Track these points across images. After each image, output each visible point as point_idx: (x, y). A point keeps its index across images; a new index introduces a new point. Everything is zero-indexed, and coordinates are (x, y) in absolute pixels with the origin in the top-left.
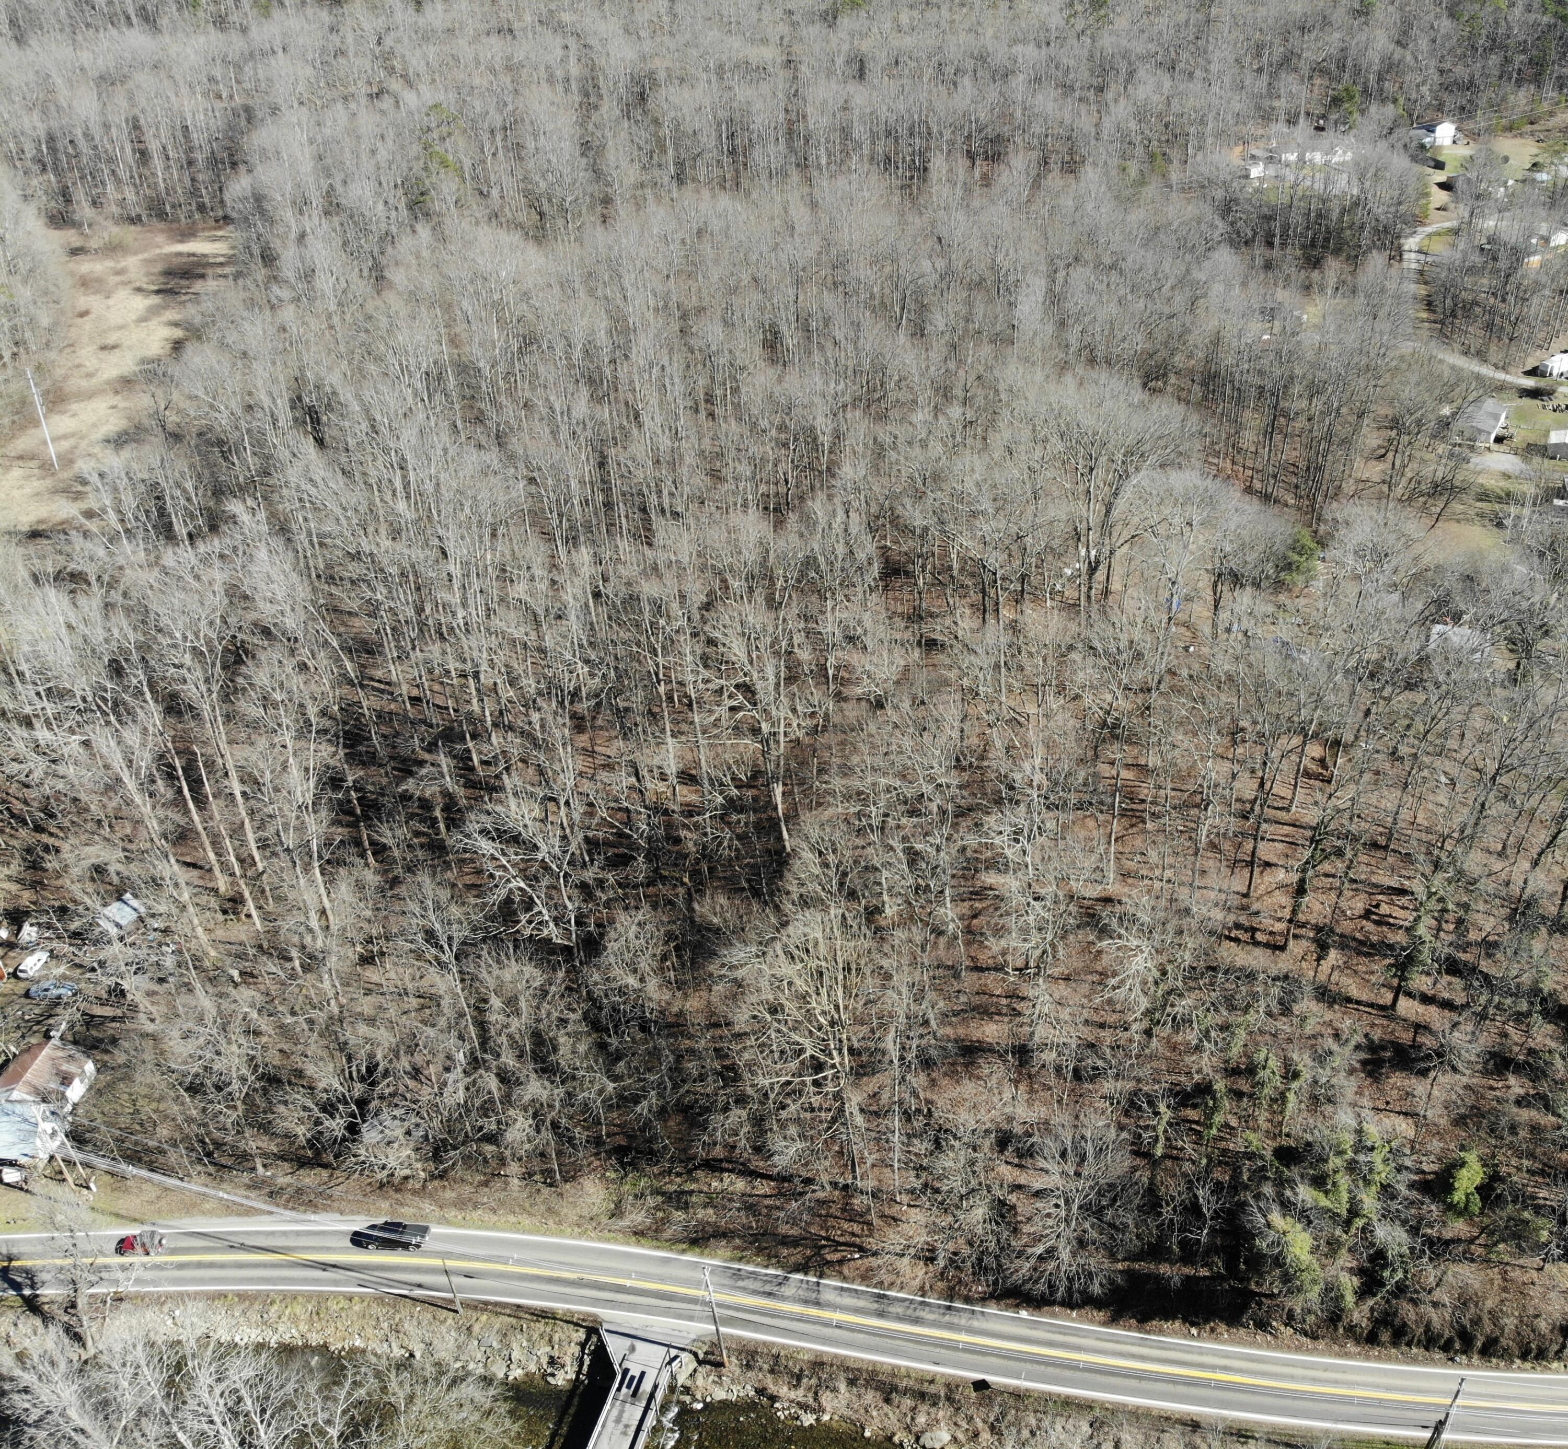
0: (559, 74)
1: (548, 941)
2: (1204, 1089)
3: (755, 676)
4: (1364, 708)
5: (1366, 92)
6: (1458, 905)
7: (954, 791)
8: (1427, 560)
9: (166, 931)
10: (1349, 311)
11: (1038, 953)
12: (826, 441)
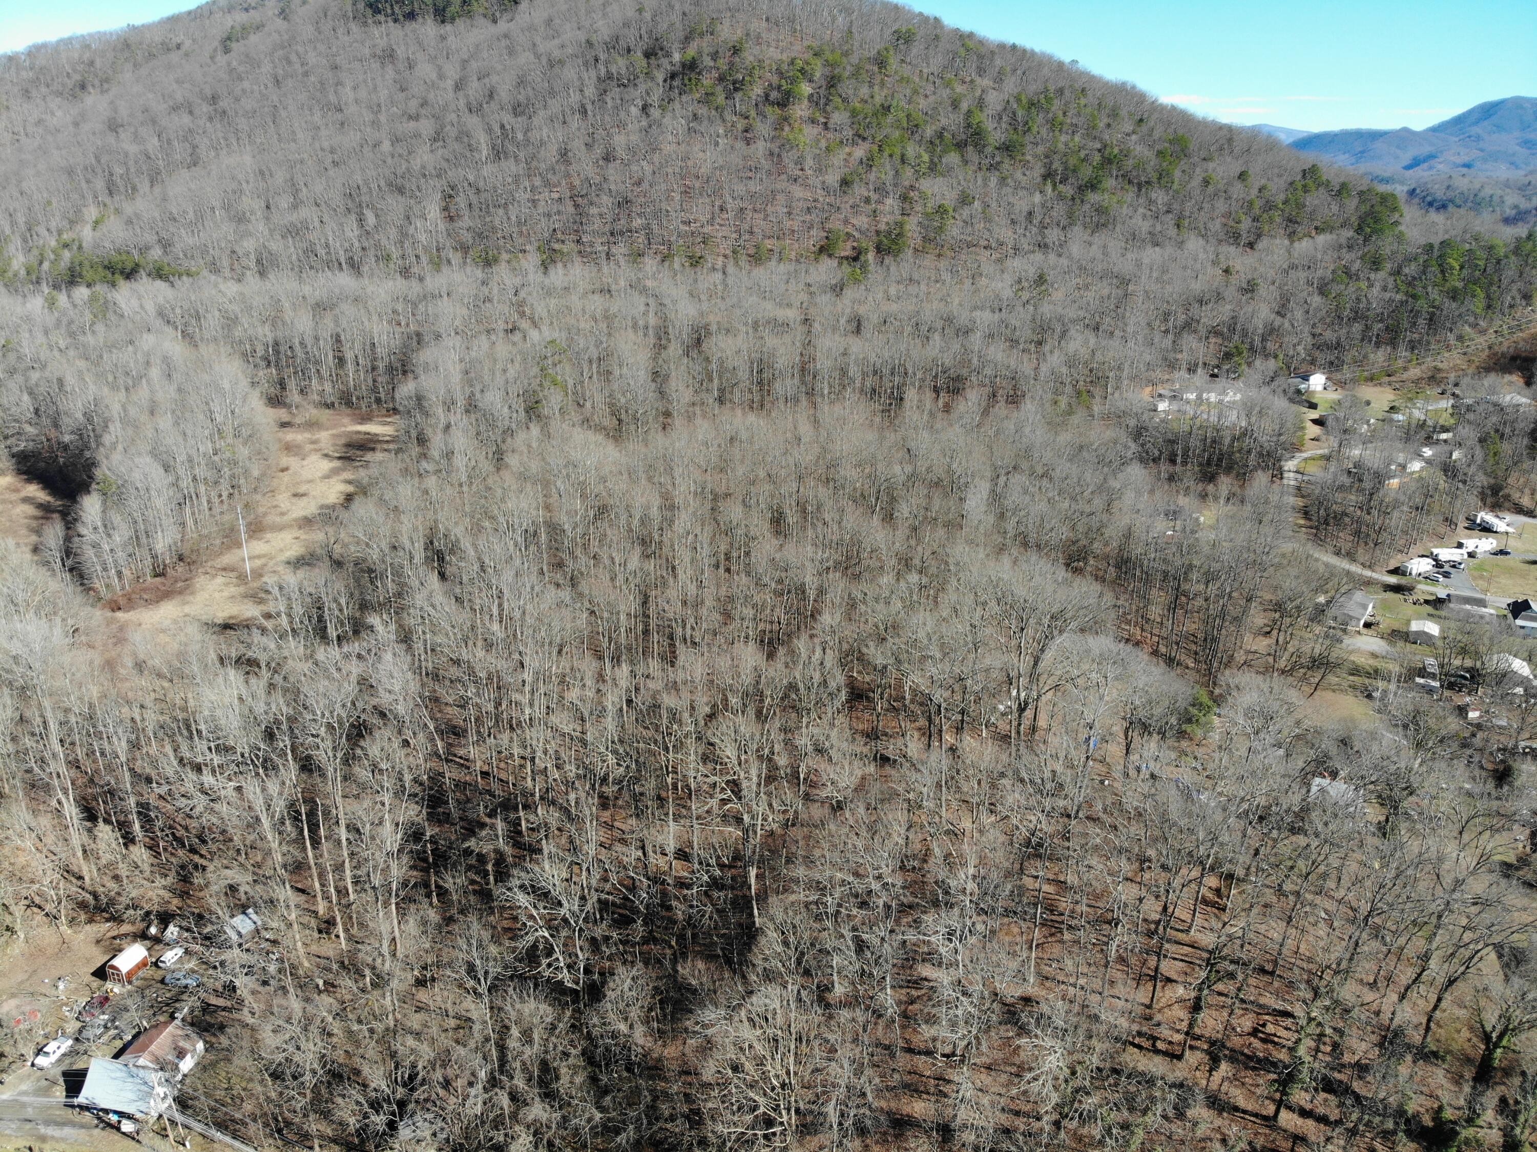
0: (641, 323)
1: (561, 983)
3: (742, 775)
4: (1254, 848)
5: (1251, 349)
6: (1334, 1029)
7: (898, 889)
8: (1307, 723)
9: (275, 942)
10: (1238, 516)
11: (965, 1042)
12: (812, 594)
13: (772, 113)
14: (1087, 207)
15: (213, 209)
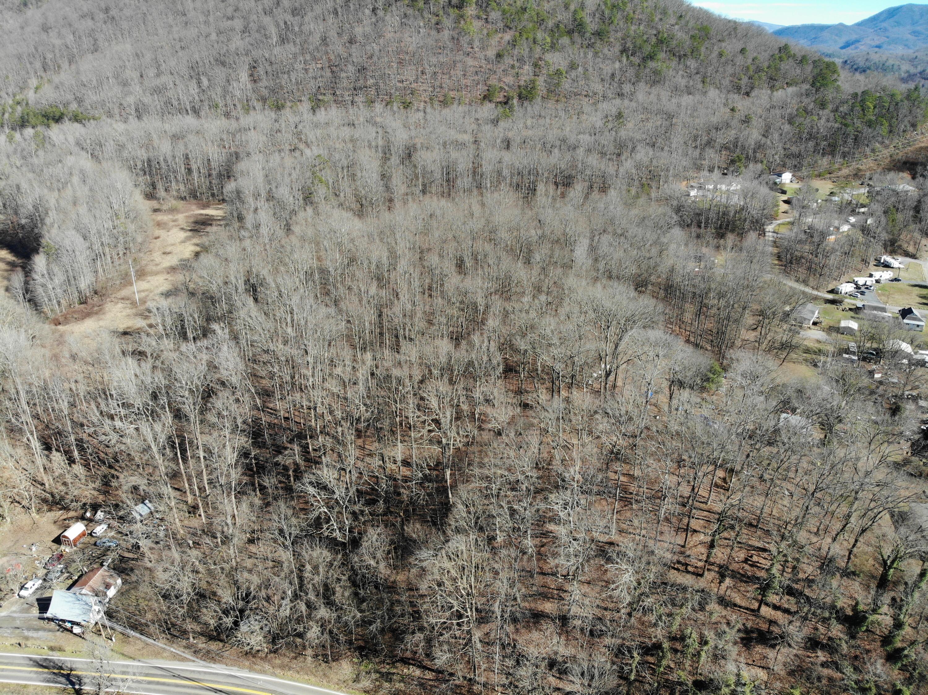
0: (374, 144)
1: (335, 539)
2: (658, 646)
3: (441, 415)
4: (746, 453)
5: (747, 157)
6: (793, 559)
7: (534, 479)
8: (778, 381)
9: (162, 520)
10: (739, 258)
11: (574, 568)
12: (481, 308)
13: (453, 12)
14: (648, 70)
15: (108, 78)
